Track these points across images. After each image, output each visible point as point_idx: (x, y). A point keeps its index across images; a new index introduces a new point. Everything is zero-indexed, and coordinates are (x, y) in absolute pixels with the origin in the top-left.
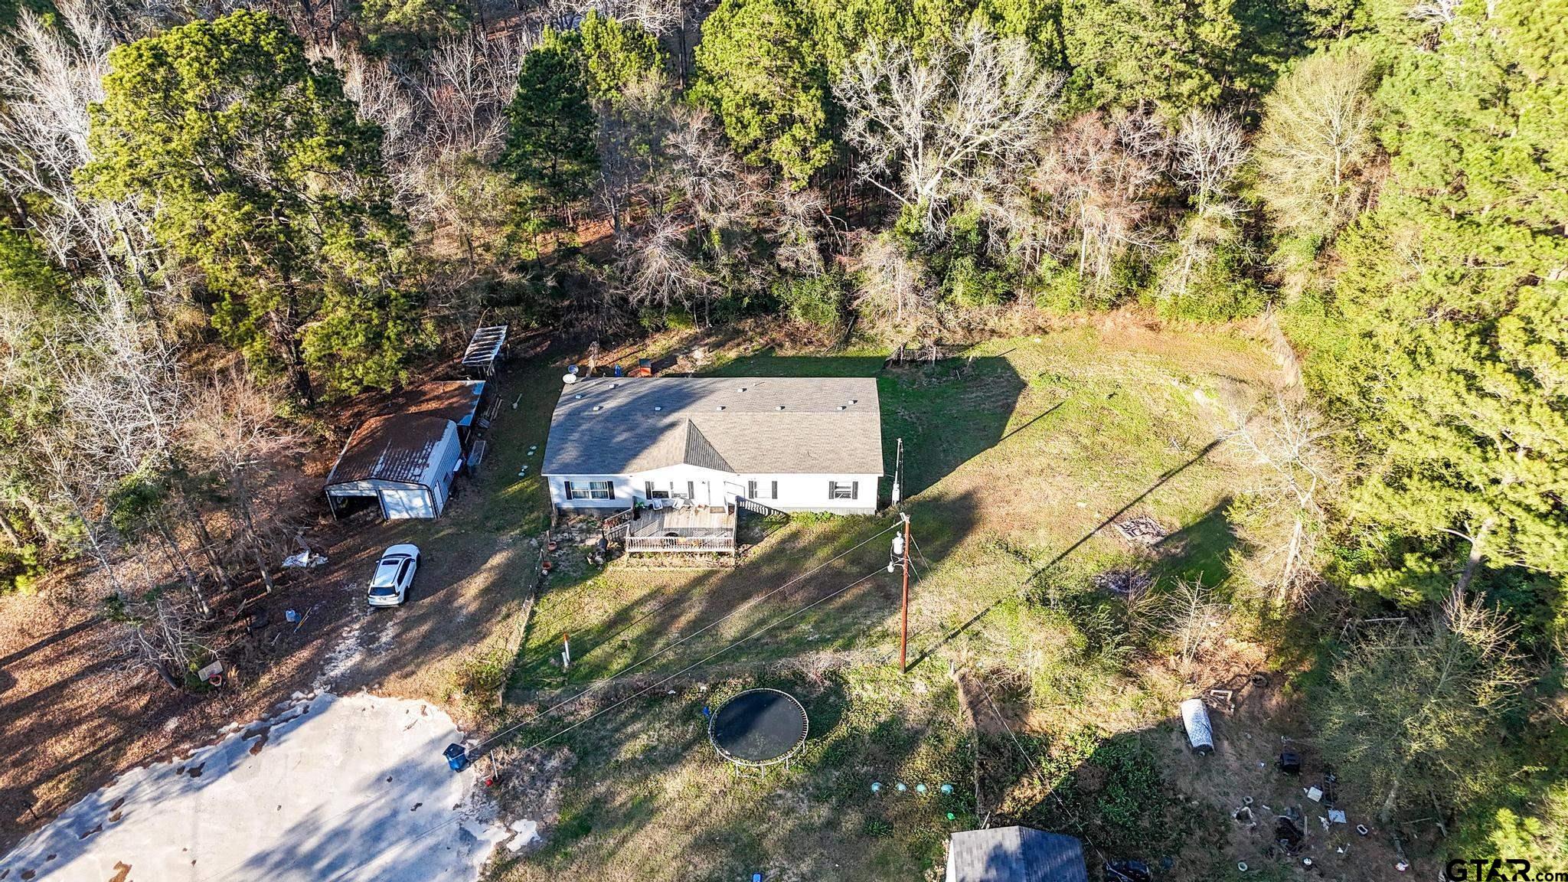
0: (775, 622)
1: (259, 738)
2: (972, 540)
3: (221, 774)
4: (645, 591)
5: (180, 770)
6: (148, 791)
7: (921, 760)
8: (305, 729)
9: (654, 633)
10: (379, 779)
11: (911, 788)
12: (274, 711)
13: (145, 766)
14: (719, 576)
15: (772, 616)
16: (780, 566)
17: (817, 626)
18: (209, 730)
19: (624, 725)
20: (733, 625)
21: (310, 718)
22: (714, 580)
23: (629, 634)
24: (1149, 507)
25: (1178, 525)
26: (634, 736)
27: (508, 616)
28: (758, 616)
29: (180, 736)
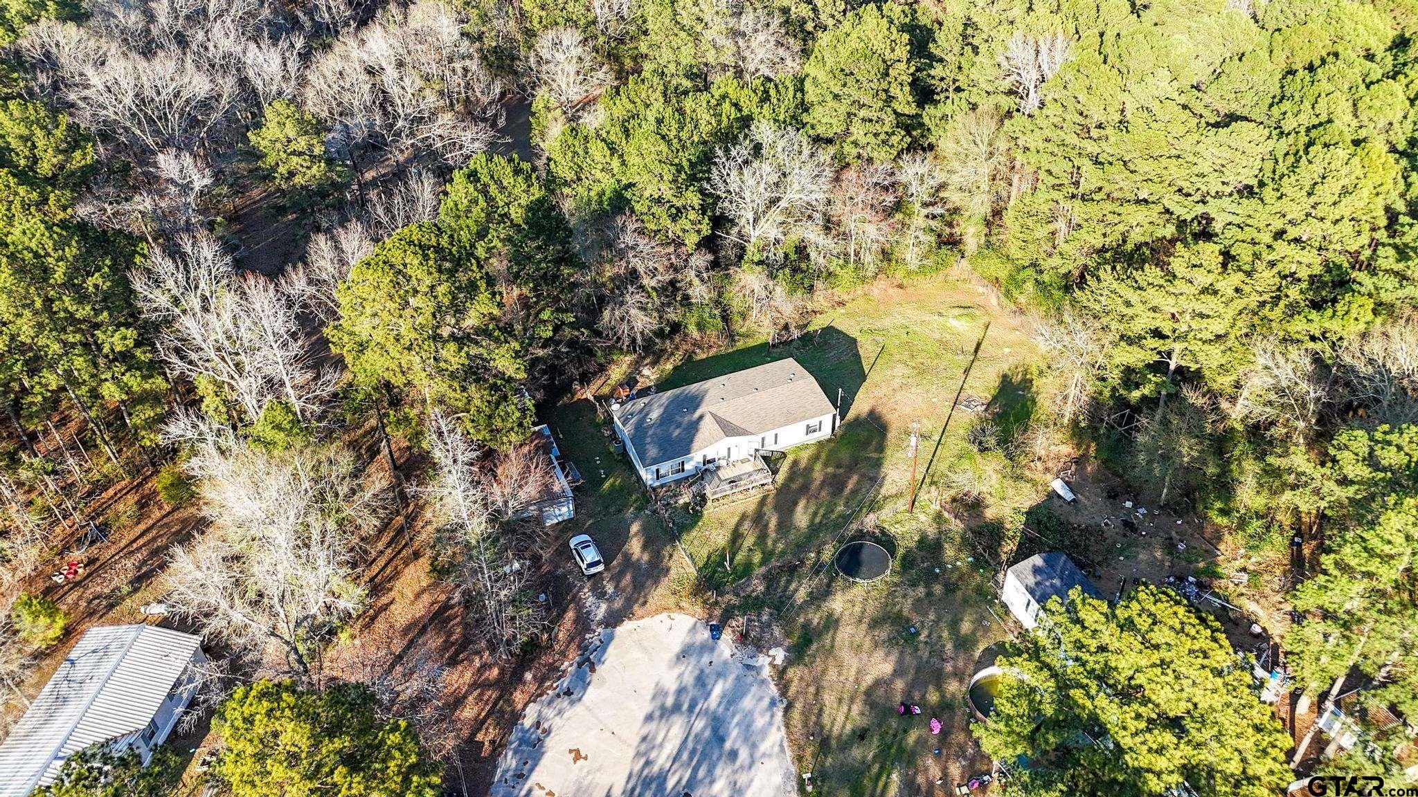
0: (822, 511)
1: (588, 664)
2: (892, 435)
3: (585, 688)
4: (736, 519)
5: (558, 696)
6: (549, 713)
7: (949, 552)
8: (611, 650)
9: (762, 538)
10: (678, 658)
11: (954, 566)
12: (584, 648)
13: (535, 701)
14: (771, 496)
15: (818, 509)
16: (800, 481)
17: (846, 505)
18: (553, 671)
19: (786, 587)
20: (802, 518)
21: (608, 644)
22: (769, 500)
23: (749, 541)
24: (968, 391)
25: (990, 398)
26: (796, 590)
27: (671, 556)
28: (811, 510)
29: (541, 680)
